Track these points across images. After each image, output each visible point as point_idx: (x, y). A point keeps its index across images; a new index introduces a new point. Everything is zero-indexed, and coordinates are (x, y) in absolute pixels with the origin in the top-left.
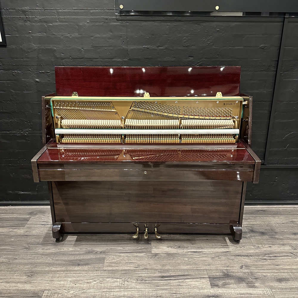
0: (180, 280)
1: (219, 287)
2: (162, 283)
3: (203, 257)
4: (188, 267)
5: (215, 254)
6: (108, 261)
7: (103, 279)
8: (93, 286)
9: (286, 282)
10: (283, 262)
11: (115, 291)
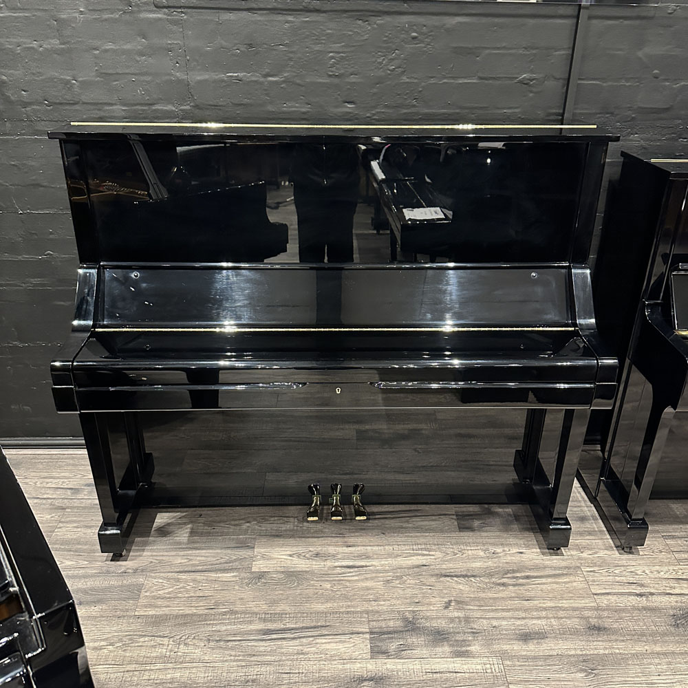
0: (304, 640)
1: (389, 656)
2: (263, 646)
3: (367, 579)
4: (329, 605)
5: (394, 573)
6: (147, 594)
7: (130, 639)
8: (107, 657)
9: (540, 641)
10: (542, 590)
11: (153, 668)
